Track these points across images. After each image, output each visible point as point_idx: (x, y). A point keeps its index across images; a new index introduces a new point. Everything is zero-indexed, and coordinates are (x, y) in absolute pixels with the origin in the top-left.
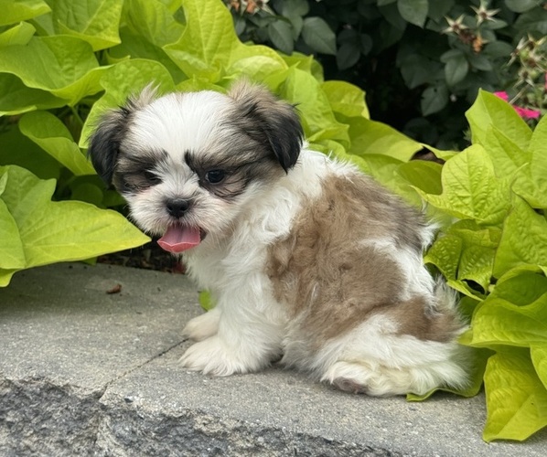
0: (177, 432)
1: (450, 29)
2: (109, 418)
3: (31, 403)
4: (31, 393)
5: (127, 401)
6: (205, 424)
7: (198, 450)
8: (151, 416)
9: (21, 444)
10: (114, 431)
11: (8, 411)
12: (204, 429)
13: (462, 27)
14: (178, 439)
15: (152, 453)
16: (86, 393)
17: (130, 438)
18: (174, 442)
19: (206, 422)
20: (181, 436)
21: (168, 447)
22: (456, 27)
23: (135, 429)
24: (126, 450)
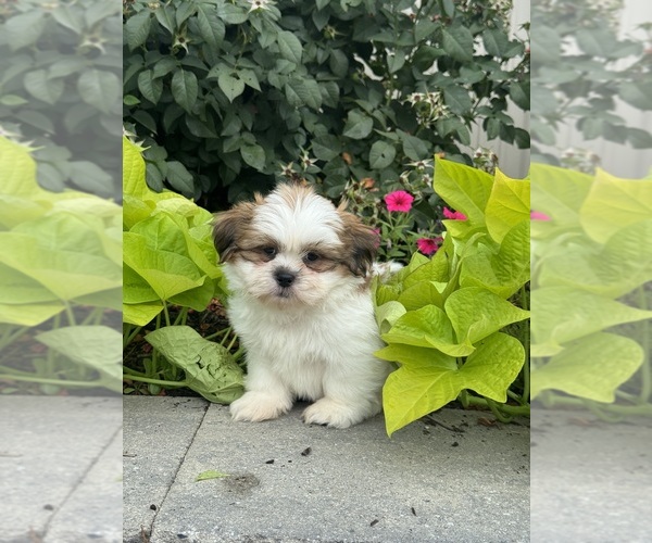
1: (284, 173)
5: (181, 536)
13: (293, 171)
22: (288, 171)
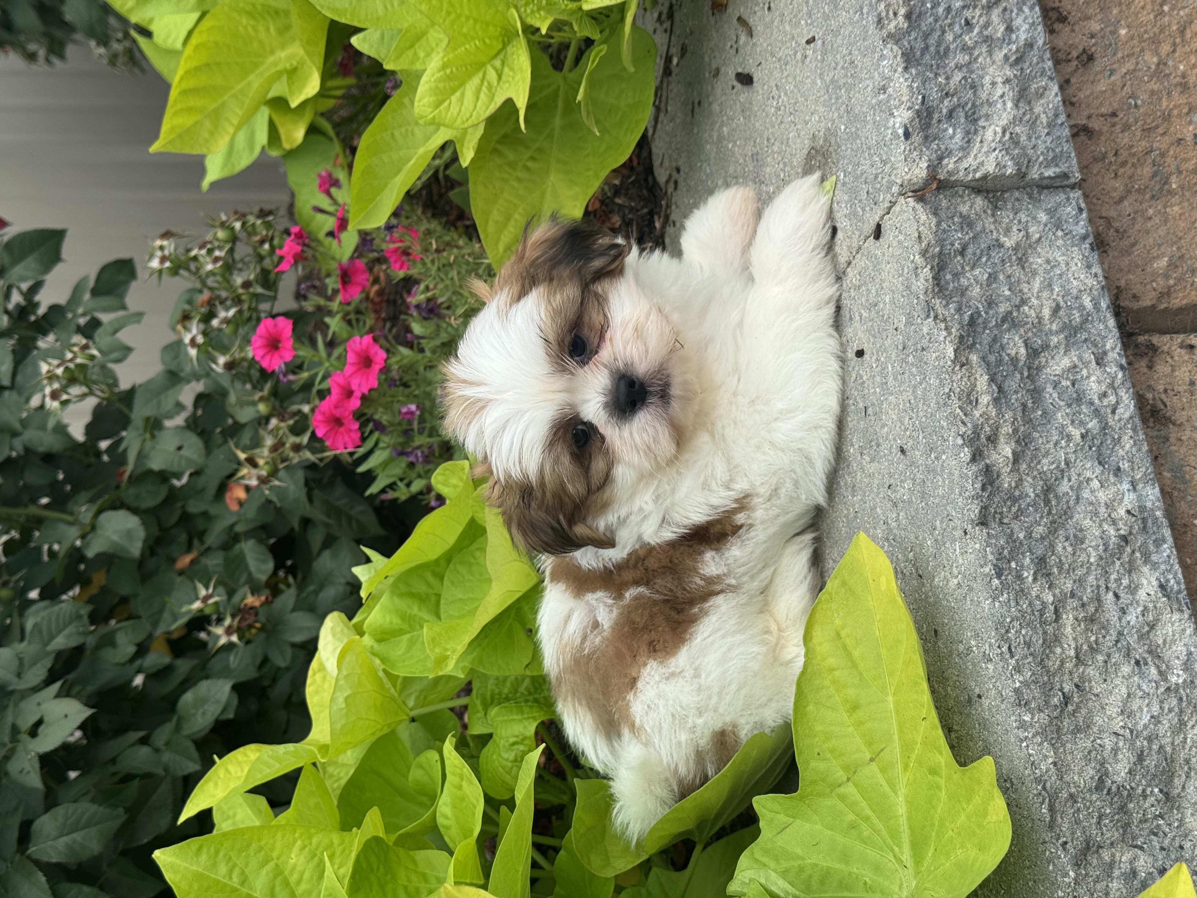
0: (922, 54)
2: (946, 161)
3: (979, 313)
4: (961, 315)
5: (907, 135)
6: (895, 14)
7: (936, 21)
8: (915, 85)
9: (1054, 327)
10: (962, 148)
11: (1008, 355)
12: (902, 11)
13: (227, 623)
14: (932, 49)
15: (969, 80)
16: (924, 217)
17: (963, 120)
18: (941, 58)
19: (891, 13)
20: (927, 47)
21: (952, 65)
22: (229, 633)
23: (944, 111)
24: (984, 127)
